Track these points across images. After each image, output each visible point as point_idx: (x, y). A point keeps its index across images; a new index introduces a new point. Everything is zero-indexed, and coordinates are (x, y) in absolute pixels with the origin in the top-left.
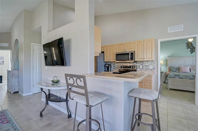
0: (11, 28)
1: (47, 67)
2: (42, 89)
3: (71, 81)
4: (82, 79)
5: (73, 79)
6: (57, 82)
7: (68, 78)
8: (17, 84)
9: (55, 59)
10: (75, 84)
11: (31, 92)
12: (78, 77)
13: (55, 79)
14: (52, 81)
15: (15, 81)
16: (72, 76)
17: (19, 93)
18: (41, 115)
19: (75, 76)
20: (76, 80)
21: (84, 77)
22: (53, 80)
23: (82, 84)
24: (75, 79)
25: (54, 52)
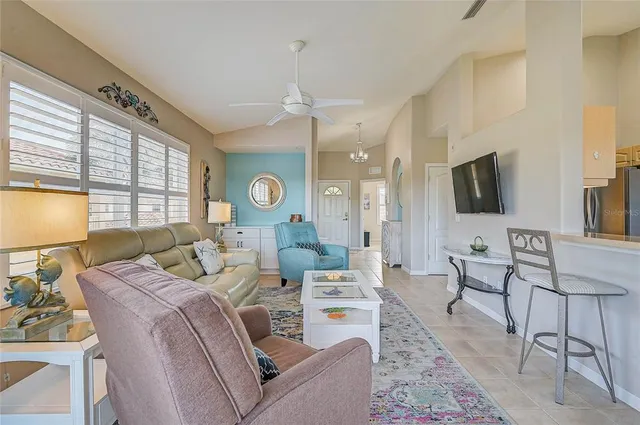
0: (386, 137)
1: (458, 217)
2: (451, 259)
3: (520, 242)
4: (543, 238)
5: (525, 239)
6: (483, 251)
7: (514, 235)
8: (398, 250)
9: (478, 195)
10: (529, 248)
11: (423, 270)
12: (535, 234)
13: (479, 243)
14: (472, 246)
15: (394, 243)
16: (521, 232)
17: (403, 267)
18: (449, 310)
19: (527, 232)
20: (531, 239)
21: (546, 234)
22: (473, 244)
23: (542, 247)
24: (528, 237)
25: (474, 175)
